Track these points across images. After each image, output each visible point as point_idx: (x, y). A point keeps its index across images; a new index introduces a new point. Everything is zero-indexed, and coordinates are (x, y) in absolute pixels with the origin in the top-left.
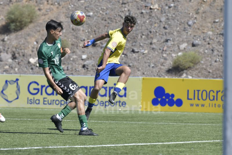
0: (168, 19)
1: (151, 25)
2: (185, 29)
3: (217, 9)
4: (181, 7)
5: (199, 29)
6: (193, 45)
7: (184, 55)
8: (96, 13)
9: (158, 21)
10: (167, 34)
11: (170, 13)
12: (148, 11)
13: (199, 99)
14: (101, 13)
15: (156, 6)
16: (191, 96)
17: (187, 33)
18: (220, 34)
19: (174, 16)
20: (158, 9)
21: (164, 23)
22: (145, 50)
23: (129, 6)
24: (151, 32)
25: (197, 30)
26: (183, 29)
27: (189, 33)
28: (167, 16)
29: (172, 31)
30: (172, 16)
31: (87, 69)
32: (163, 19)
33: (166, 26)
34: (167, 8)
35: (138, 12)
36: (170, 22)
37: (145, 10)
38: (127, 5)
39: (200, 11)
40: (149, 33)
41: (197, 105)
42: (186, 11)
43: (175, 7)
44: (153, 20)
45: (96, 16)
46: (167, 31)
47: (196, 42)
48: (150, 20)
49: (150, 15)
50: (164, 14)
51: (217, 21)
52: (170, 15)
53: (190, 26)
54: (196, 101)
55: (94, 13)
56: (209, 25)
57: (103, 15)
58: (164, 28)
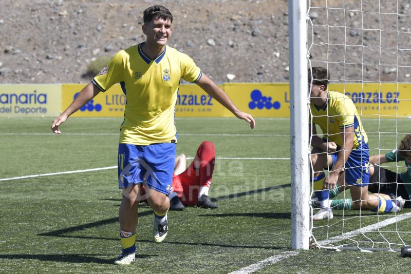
0: (77, 25)
1: (61, 31)
2: (94, 35)
3: (125, 14)
4: (89, 13)
5: (108, 34)
6: (106, 50)
7: (98, 60)
8: (6, 21)
9: (67, 27)
10: (77, 40)
11: (78, 18)
12: (58, 17)
13: (117, 104)
14: (11, 21)
15: (65, 13)
16: (110, 101)
17: (97, 38)
18: (132, 39)
19: (83, 21)
20: (67, 16)
21: (73, 29)
22: (59, 56)
23: (38, 12)
24: (61, 38)
25: (106, 35)
26: (92, 34)
27: (99, 38)
28: (76, 21)
29: (82, 37)
30: (81, 22)
31: (3, 76)
32: (73, 25)
33: (76, 32)
34: (75, 14)
35: (48, 18)
36: (80, 28)
37: (54, 16)
38: (36, 12)
39: (109, 16)
40: (60, 39)
41: (116, 110)
42: (94, 16)
43: (83, 12)
44: (63, 26)
45: (6, 23)
46: (76, 36)
47: (109, 47)
48: (60, 25)
49: (60, 22)
50: (73, 20)
51: (125, 25)
52: (79, 21)
53: (99, 31)
54: (115, 106)
55: (4, 20)
56: (118, 29)
57: (13, 22)
58: (75, 33)
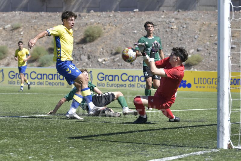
0: (182, 35)
1: (172, 38)
2: (193, 41)
3: (212, 29)
4: (190, 27)
5: (201, 41)
6: (198, 51)
7: (192, 57)
8: (138, 31)
9: (176, 36)
10: (182, 44)
11: (183, 31)
12: (170, 30)
13: (201, 83)
14: (141, 31)
15: (175, 27)
16: (197, 82)
17: (194, 43)
18: (214, 44)
19: (186, 33)
20: (176, 29)
21: (180, 37)
22: (168, 53)
23: (158, 26)
24: (172, 43)
25: (200, 41)
26: (191, 40)
27: (195, 43)
28: (182, 33)
29: (185, 42)
30: (185, 33)
31: (133, 65)
32: (179, 35)
33: (181, 39)
34: (182, 28)
35: (164, 30)
36: (184, 37)
37: (168, 29)
38: (157, 26)
39: (202, 30)
40: (171, 43)
41: (200, 87)
42: (193, 30)
43: (186, 27)
44: (173, 35)
45: (138, 33)
46: (182, 42)
47: (200, 49)
48: (171, 35)
49: (171, 32)
50: (180, 32)
51: (212, 35)
52: (183, 32)
53: (195, 39)
54: (200, 85)
55: (137, 31)
56: (208, 38)
57: (142, 32)
58: (180, 40)
